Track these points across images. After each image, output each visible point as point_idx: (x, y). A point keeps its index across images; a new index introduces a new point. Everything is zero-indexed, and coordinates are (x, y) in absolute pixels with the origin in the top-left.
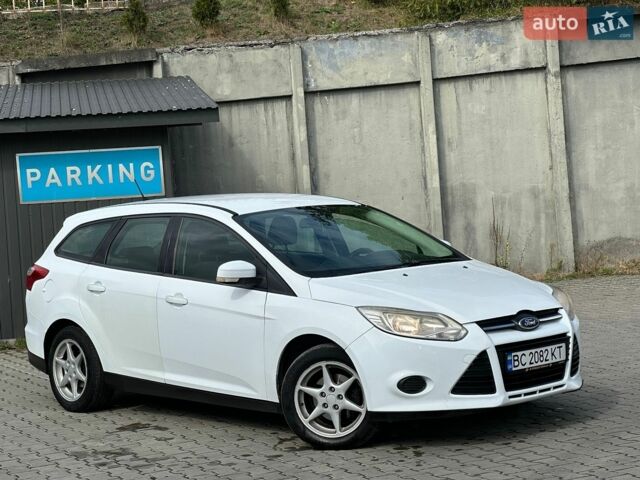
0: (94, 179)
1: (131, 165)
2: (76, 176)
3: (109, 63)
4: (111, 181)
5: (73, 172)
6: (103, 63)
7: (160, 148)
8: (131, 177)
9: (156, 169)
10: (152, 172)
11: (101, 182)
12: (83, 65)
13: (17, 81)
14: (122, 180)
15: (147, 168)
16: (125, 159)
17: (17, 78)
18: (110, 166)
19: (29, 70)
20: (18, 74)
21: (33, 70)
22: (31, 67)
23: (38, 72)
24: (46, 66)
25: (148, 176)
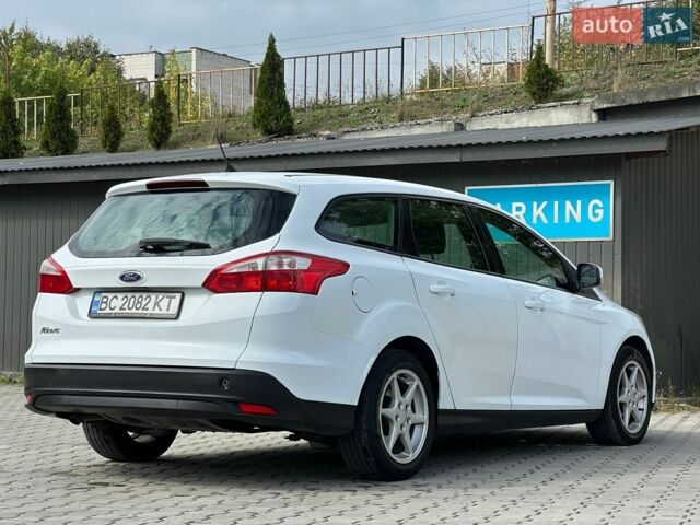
0: (539, 217)
1: (579, 203)
2: (521, 214)
3: (692, 95)
4: (556, 220)
5: (519, 209)
6: (685, 94)
7: (612, 183)
8: (578, 216)
9: (606, 208)
10: (600, 212)
11: (545, 221)
12: (663, 98)
13: (594, 118)
14: (567, 220)
15: (596, 206)
16: (573, 195)
17: (594, 114)
18: (556, 203)
19: (605, 106)
20: (595, 111)
21: (609, 105)
22: (608, 102)
23: (615, 108)
24: (624, 101)
25: (595, 215)
